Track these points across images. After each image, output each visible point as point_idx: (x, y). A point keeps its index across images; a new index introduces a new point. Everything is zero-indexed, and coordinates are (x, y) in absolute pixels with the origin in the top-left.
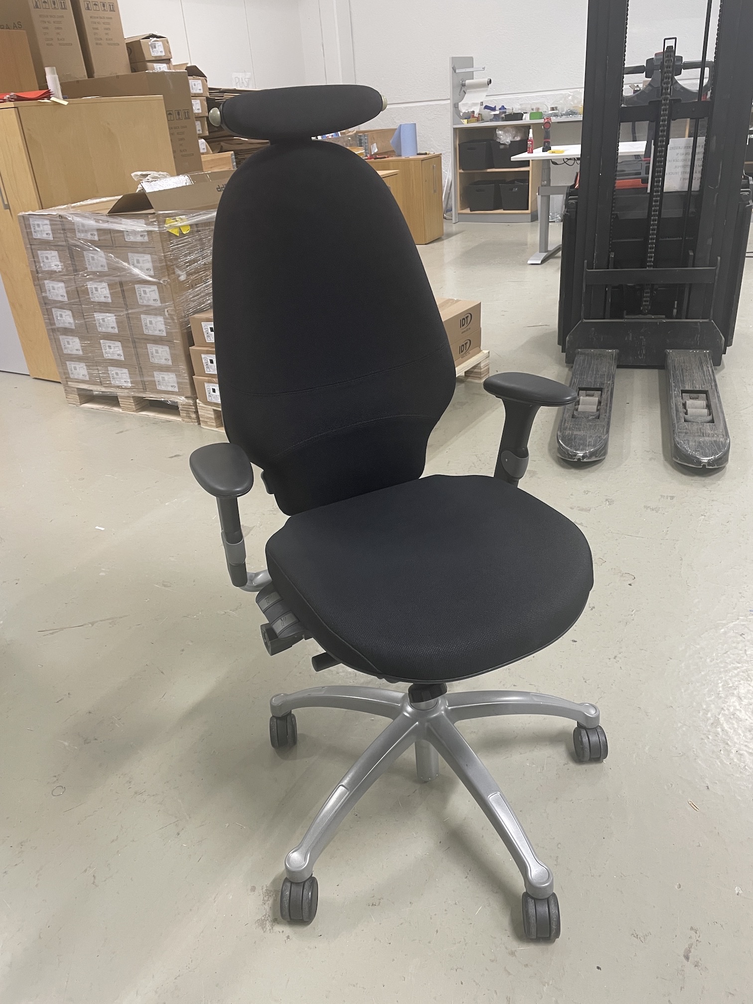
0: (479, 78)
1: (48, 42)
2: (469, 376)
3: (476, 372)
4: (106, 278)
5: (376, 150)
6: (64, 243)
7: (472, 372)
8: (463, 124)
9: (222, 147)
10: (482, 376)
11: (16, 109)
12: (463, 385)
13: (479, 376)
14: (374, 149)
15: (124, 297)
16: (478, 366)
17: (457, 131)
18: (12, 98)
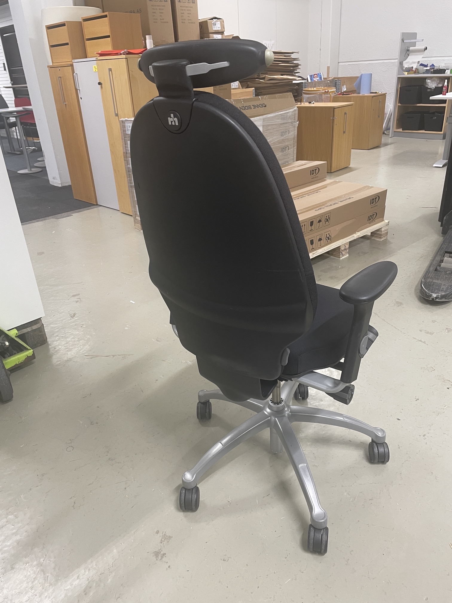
0: (419, 46)
1: (154, 21)
2: (373, 236)
3: (378, 234)
5: (345, 90)
7: (376, 233)
8: (404, 75)
9: (248, 85)
10: (382, 236)
11: (126, 59)
12: (369, 241)
13: (380, 236)
14: (344, 88)
16: (381, 230)
17: (400, 79)
18: (125, 53)
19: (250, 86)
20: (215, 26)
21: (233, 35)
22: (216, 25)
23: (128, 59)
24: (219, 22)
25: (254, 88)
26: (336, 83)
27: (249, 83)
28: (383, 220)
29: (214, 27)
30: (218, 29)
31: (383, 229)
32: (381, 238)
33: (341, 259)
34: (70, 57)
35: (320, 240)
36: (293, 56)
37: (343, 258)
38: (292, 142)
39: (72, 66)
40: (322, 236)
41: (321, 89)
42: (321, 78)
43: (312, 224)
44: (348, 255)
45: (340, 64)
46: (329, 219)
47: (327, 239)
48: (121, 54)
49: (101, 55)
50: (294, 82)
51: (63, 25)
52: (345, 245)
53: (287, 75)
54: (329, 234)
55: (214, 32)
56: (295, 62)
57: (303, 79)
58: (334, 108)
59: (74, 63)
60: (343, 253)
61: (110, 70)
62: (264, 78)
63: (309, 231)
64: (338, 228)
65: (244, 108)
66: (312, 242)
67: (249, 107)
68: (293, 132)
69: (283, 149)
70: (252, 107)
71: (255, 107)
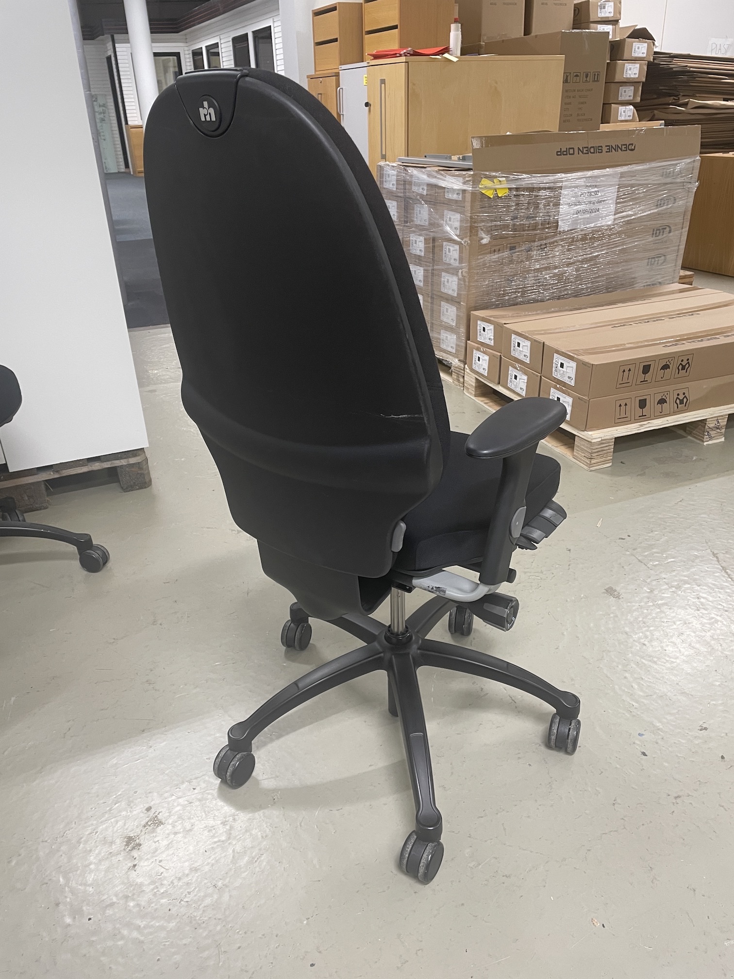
1: (492, 1)
4: (423, 232)
6: (402, 195)
9: (654, 115)
11: (407, 64)
15: (433, 253)
18: (408, 53)
19: (656, 117)
20: (603, 10)
21: (636, 26)
22: (604, 8)
23: (410, 63)
24: (612, 3)
25: (663, 121)
27: (656, 112)
29: (600, 12)
30: (607, 15)
33: (705, 444)
34: (338, 62)
35: (662, 401)
37: (710, 442)
38: (679, 220)
39: (337, 75)
40: (668, 396)
43: (646, 369)
44: (723, 439)
46: (687, 365)
47: (679, 403)
48: (401, 55)
49: (376, 57)
51: (333, 9)
52: (717, 418)
54: (684, 394)
55: (599, 20)
59: (340, 72)
60: (712, 433)
61: (383, 82)
62: (685, 105)
63: (638, 382)
64: (707, 385)
65: (587, 150)
66: (643, 404)
67: (599, 149)
68: (685, 202)
69: (657, 231)
70: (605, 149)
71: (610, 148)
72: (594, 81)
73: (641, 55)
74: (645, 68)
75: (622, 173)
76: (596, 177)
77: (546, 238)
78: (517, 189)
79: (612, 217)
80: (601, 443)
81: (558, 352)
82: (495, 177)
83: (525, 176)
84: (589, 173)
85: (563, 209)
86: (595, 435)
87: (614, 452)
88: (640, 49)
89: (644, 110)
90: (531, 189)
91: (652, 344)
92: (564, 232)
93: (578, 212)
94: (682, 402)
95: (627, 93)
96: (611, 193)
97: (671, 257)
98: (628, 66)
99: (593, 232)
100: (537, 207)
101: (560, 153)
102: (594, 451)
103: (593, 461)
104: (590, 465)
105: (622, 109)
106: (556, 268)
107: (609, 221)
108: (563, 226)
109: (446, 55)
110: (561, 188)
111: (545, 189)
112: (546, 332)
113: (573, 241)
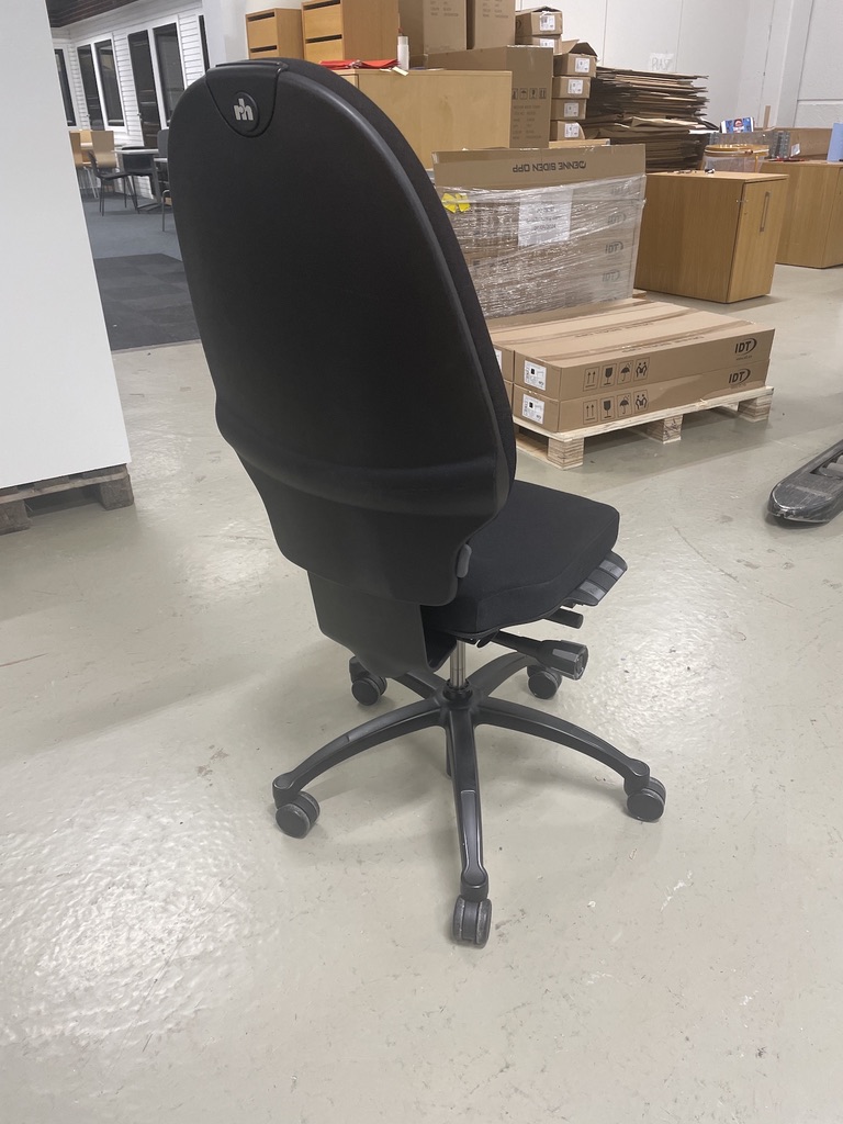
1: (433, 11)
2: (741, 410)
3: (750, 409)
5: (798, 152)
7: (746, 406)
10: (756, 414)
11: (357, 76)
12: (733, 420)
13: (752, 414)
14: (795, 149)
16: (754, 401)
18: (358, 66)
19: (602, 134)
20: (544, 23)
21: (578, 40)
22: (546, 21)
23: (360, 77)
24: (553, 17)
25: (609, 140)
26: (780, 138)
27: (601, 130)
28: (763, 385)
29: (542, 26)
30: (549, 29)
31: (758, 401)
32: (753, 417)
33: (664, 443)
35: (624, 403)
36: (695, 84)
37: (669, 442)
38: (629, 236)
40: (629, 398)
41: (739, 148)
42: (749, 127)
43: (609, 372)
44: (679, 439)
45: (801, 103)
48: (349, 67)
50: (692, 132)
51: (270, 15)
52: (674, 418)
53: (679, 118)
55: (542, 34)
56: (698, 95)
57: (714, 128)
58: (744, 183)
60: (670, 432)
62: (629, 122)
63: (603, 385)
64: (663, 387)
65: (541, 167)
66: (607, 405)
67: (552, 167)
68: (634, 219)
69: (611, 247)
70: (558, 166)
71: (563, 166)
72: (541, 98)
73: (584, 71)
74: (589, 84)
75: (574, 190)
76: (550, 193)
77: (508, 253)
78: (478, 204)
79: (568, 233)
80: (572, 443)
81: (529, 359)
82: (457, 192)
83: (484, 191)
84: (545, 190)
85: (522, 224)
86: (567, 436)
87: (585, 452)
88: (582, 64)
89: (590, 127)
90: (491, 205)
91: (614, 349)
92: (524, 247)
93: (536, 228)
94: (641, 403)
95: (572, 110)
96: (565, 210)
97: (624, 273)
98: (572, 81)
99: (551, 248)
100: (497, 222)
101: (516, 170)
102: (567, 451)
103: (566, 461)
104: (563, 465)
105: (568, 126)
106: (518, 283)
107: (565, 237)
108: (523, 242)
109: (396, 69)
110: (519, 204)
111: (504, 204)
112: (515, 342)
113: (532, 256)
